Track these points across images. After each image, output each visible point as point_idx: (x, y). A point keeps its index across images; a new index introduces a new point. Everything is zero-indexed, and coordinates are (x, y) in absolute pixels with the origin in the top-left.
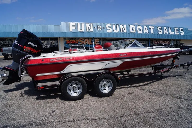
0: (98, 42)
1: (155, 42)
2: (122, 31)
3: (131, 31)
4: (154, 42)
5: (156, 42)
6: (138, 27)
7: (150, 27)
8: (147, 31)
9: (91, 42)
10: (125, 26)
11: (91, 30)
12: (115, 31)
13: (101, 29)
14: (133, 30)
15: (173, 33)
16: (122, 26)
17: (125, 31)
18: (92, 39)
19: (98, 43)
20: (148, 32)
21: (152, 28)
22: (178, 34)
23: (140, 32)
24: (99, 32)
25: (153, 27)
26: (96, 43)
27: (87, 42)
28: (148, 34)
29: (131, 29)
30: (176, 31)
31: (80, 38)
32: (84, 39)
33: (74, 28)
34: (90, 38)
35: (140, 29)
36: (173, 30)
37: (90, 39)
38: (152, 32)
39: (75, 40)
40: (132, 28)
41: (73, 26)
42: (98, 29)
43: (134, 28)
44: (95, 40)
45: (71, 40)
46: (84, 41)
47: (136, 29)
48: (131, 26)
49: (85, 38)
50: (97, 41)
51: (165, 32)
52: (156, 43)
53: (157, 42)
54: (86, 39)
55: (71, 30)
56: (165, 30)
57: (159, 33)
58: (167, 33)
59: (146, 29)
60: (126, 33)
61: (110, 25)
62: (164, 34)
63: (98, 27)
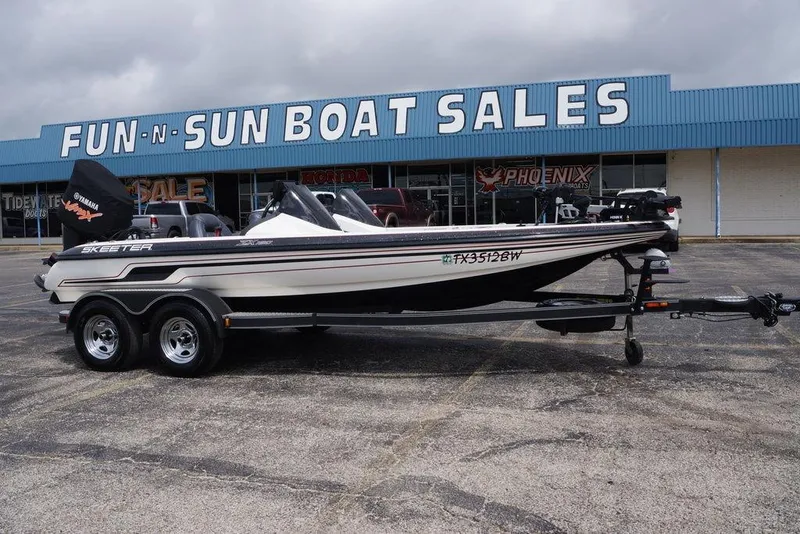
0: (202, 190)
1: (484, 179)
2: (245, 139)
3: (290, 136)
4: (479, 179)
5: (490, 175)
7: (393, 104)
8: (372, 127)
9: (176, 190)
10: (264, 113)
11: (129, 147)
12: (216, 140)
13: (162, 139)
14: (298, 130)
15: (540, 121)
16: (249, 118)
17: (260, 137)
18: (181, 179)
19: (201, 194)
20: (374, 132)
21: (401, 106)
22: (580, 120)
23: (330, 136)
24: (159, 150)
26: (195, 198)
27: (160, 192)
28: (375, 141)
29: (291, 123)
30: (564, 105)
31: (135, 178)
32: (149, 182)
33: (76, 143)
35: (333, 121)
36: (542, 103)
37: (171, 181)
38: (401, 129)
40: (299, 116)
41: (72, 137)
42: (154, 141)
43: (308, 115)
44: (190, 182)
46: (149, 188)
47: (314, 123)
48: (292, 111)
49: (153, 178)
50: (196, 187)
51: (481, 121)
52: (489, 181)
53: (496, 178)
54: (156, 183)
55: (65, 153)
56: (490, 106)
57: (444, 129)
58: (498, 125)
59: (366, 114)
60: (265, 145)
61: (202, 118)
62: (473, 130)
63: (156, 130)
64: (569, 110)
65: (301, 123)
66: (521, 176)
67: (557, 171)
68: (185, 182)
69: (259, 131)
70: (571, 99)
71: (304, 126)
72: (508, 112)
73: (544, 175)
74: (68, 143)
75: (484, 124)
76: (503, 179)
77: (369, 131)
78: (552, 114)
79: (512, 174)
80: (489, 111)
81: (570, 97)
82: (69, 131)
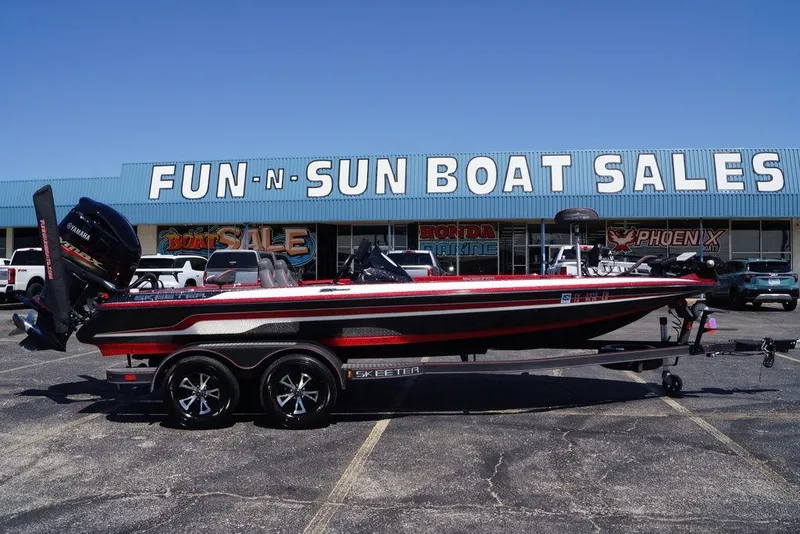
0: (302, 240)
1: (615, 238)
2: (381, 189)
3: (433, 188)
4: (611, 239)
5: (622, 235)
6: (475, 164)
7: (547, 161)
8: (526, 183)
9: (271, 241)
10: (402, 163)
11: (238, 191)
12: (345, 188)
13: (279, 185)
14: (442, 182)
15: (700, 185)
16: (384, 167)
17: (398, 187)
19: (302, 245)
20: (528, 188)
23: (478, 189)
24: (277, 196)
25: (566, 160)
26: (294, 248)
28: (528, 197)
29: (433, 175)
30: (722, 173)
32: (237, 230)
33: (169, 184)
34: (265, 225)
35: (482, 175)
36: (702, 168)
37: (265, 231)
38: (557, 186)
39: (200, 236)
40: (442, 168)
41: (163, 178)
42: (269, 187)
43: (452, 167)
44: (288, 232)
45: (186, 236)
46: (238, 237)
47: (461, 174)
48: (433, 163)
49: (241, 227)
50: (295, 237)
51: (641, 182)
52: (622, 241)
53: (629, 238)
55: (154, 194)
56: (648, 168)
57: (603, 188)
58: (659, 187)
59: (518, 169)
60: (404, 196)
61: (327, 164)
62: (634, 191)
63: (271, 174)
64: (728, 176)
65: (445, 175)
66: (653, 237)
67: (688, 233)
68: (282, 232)
69: (396, 180)
70: (728, 166)
71: (449, 178)
72: (668, 175)
73: (676, 237)
74: (157, 185)
75: (645, 185)
76: (635, 239)
77: (522, 186)
78: (711, 178)
79: (644, 235)
80: (648, 172)
81: (727, 164)
82: (158, 171)
